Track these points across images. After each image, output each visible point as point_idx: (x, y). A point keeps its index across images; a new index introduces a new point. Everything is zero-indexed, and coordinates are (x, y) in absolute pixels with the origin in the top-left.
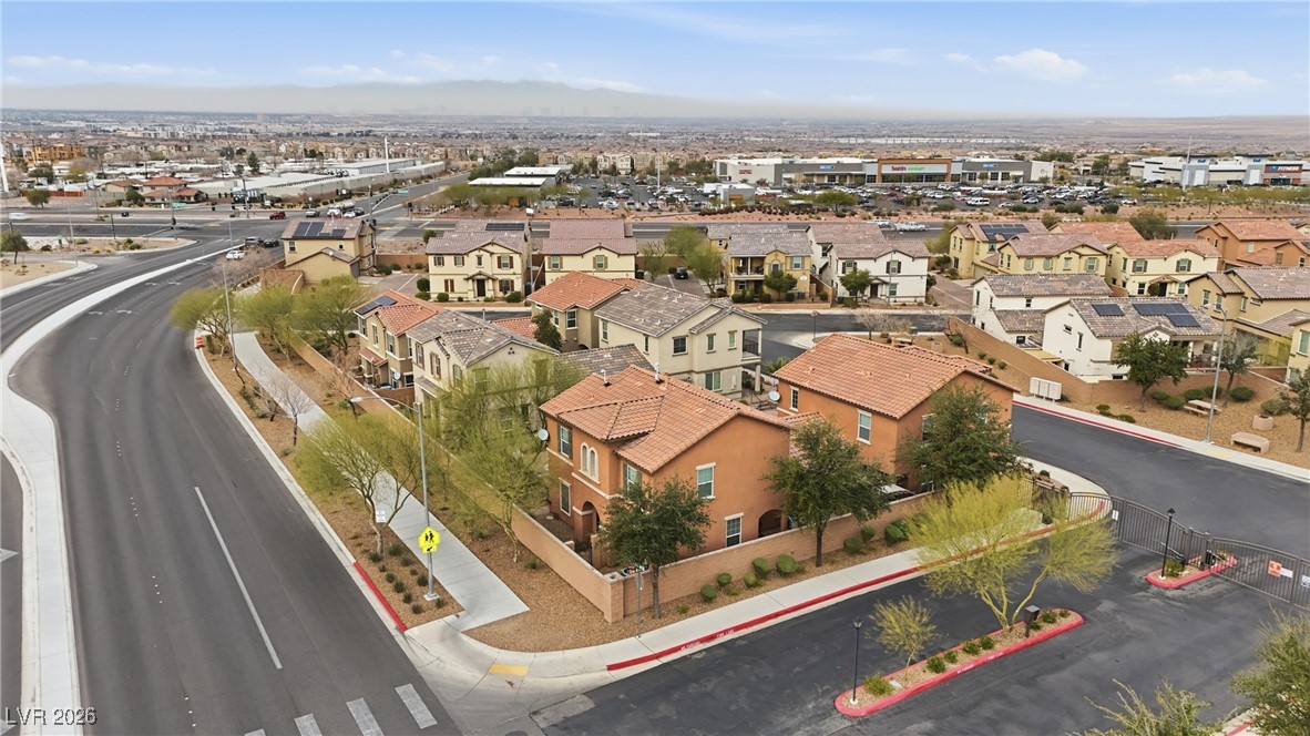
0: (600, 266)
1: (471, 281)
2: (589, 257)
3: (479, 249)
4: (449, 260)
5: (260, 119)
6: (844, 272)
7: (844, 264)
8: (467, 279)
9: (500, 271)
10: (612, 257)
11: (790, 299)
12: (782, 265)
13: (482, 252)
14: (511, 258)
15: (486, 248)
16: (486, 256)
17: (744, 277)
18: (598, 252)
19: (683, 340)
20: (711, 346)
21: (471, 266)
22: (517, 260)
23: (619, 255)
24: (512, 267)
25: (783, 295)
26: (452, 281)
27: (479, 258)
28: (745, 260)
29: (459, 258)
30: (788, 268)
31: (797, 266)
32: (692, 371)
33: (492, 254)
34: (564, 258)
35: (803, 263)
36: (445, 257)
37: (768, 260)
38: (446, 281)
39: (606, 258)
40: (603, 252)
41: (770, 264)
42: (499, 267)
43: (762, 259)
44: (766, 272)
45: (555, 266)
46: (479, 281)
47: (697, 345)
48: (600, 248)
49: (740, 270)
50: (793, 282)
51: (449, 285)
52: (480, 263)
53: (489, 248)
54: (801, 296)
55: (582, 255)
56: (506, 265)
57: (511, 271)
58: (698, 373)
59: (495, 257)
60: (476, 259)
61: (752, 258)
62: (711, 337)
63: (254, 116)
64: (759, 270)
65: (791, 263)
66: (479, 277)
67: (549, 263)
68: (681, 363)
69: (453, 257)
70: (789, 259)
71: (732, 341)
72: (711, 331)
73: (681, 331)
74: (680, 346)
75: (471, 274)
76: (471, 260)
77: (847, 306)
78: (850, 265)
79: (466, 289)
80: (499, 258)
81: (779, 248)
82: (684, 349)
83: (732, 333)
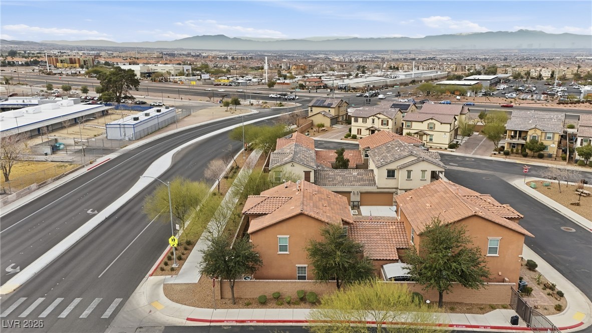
0: (431, 128)
1: (368, 130)
2: (426, 123)
3: (374, 116)
4: (360, 120)
5: (389, 52)
6: (581, 145)
7: (582, 140)
8: (367, 129)
9: (382, 127)
10: (438, 124)
11: (541, 157)
12: (538, 136)
13: (375, 117)
14: (388, 121)
15: (377, 115)
16: (376, 119)
17: (514, 141)
18: (430, 121)
19: (393, 171)
20: (409, 177)
21: (369, 124)
22: (390, 122)
23: (441, 123)
24: (388, 125)
25: (536, 154)
26: (361, 130)
27: (373, 120)
28: (515, 132)
29: (365, 119)
30: (543, 138)
31: (549, 138)
32: (397, 188)
33: (379, 118)
34: (413, 123)
35: (553, 137)
36: (359, 119)
37: (529, 133)
38: (358, 130)
39: (435, 124)
40: (433, 121)
41: (530, 136)
42: (382, 125)
43: (527, 132)
44: (528, 140)
45: (408, 126)
46: (372, 130)
47: (401, 175)
48: (432, 119)
49: (512, 137)
50: (544, 148)
51: (359, 131)
52: (373, 122)
53: (378, 115)
54: (550, 156)
55: (422, 122)
56: (385, 124)
57: (387, 127)
58: (400, 190)
59: (380, 120)
60: (371, 121)
61: (519, 131)
62: (409, 172)
63: (387, 51)
64: (525, 139)
65: (545, 136)
66: (372, 129)
67: (405, 125)
68: (391, 183)
69: (362, 119)
70: (544, 134)
71: (423, 176)
72: (409, 169)
73: (392, 167)
74: (391, 174)
75: (369, 127)
76: (370, 120)
77: (580, 165)
78: (586, 141)
79: (365, 133)
80: (382, 120)
81: (538, 127)
82: (393, 176)
83: (424, 171)
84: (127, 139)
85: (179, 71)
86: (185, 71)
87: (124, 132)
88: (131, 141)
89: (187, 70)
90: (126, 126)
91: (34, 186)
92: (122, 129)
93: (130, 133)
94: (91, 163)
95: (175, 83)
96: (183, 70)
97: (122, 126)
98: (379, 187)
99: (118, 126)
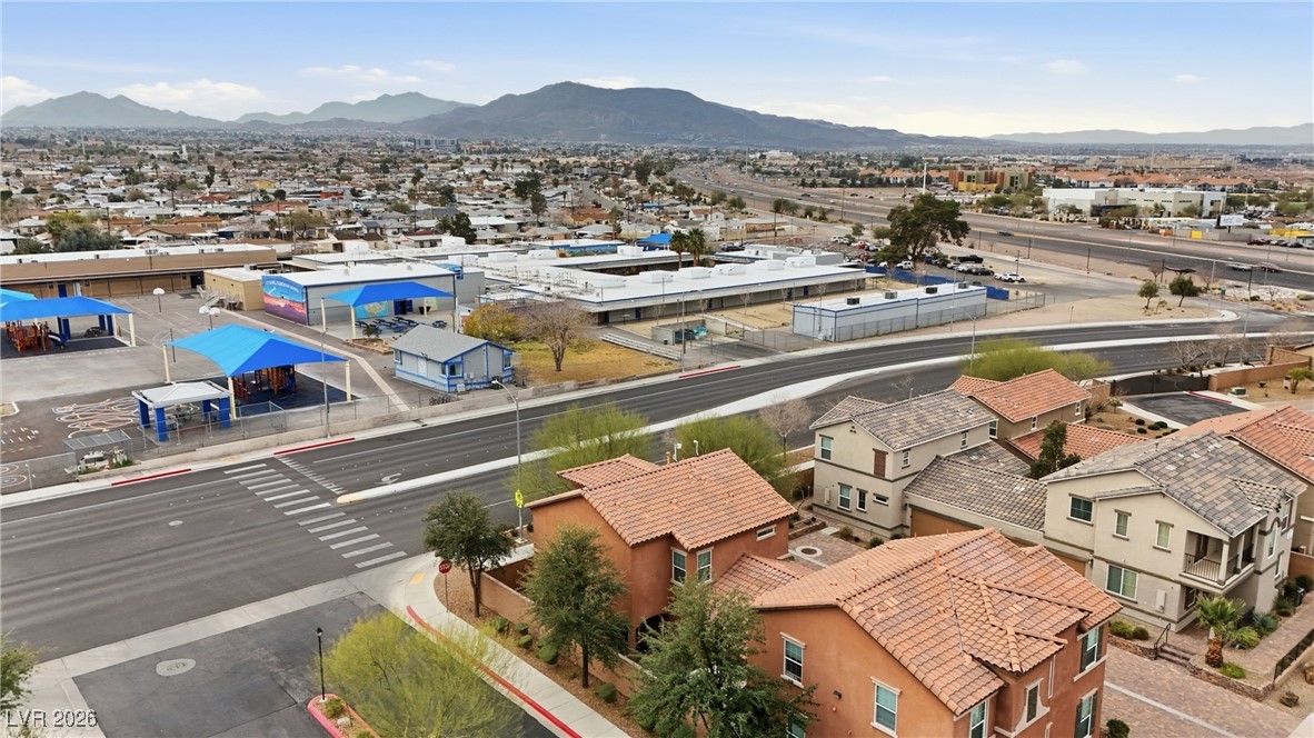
19: (1088, 504)
20: (1121, 529)
32: (1092, 552)
47: (1104, 516)
62: (1123, 517)
68: (1076, 533)
71: (1162, 539)
72: (1123, 506)
73: (1085, 490)
74: (1081, 509)
82: (1088, 517)
83: (1164, 526)
84: (821, 337)
85: (1187, 205)
86: (1207, 204)
87: (820, 323)
88: (826, 341)
89: (1212, 204)
90: (824, 313)
91: (569, 384)
92: (817, 317)
93: (829, 325)
94: (700, 368)
95: (1152, 232)
96: (1202, 203)
97: (818, 313)
98: (1048, 535)
99: (812, 311)
